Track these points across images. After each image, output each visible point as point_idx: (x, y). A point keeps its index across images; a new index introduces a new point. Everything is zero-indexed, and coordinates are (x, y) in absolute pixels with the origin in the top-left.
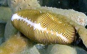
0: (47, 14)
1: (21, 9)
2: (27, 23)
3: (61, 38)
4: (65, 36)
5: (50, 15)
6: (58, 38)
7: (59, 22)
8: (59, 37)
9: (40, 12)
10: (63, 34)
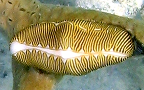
0: (70, 26)
1: (10, 20)
2: (45, 53)
3: (114, 57)
4: (120, 51)
5: (76, 24)
6: (108, 58)
7: (96, 29)
8: (110, 57)
9: (56, 25)
10: (114, 49)
